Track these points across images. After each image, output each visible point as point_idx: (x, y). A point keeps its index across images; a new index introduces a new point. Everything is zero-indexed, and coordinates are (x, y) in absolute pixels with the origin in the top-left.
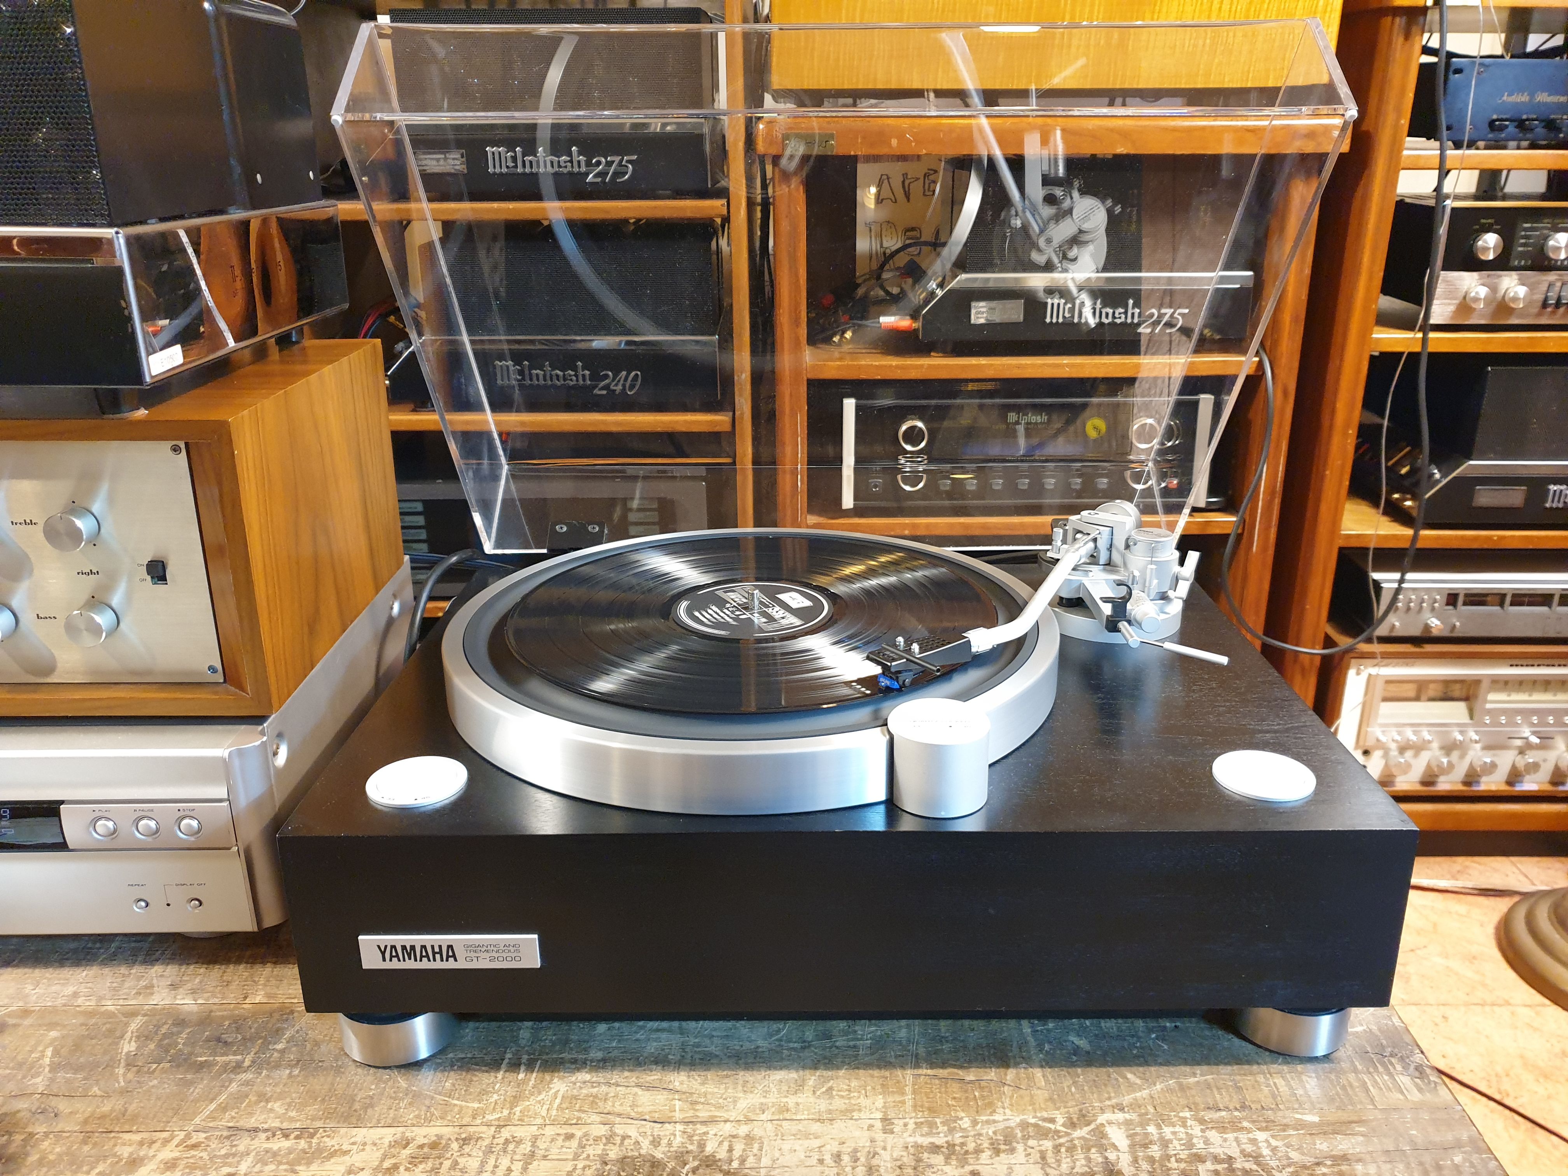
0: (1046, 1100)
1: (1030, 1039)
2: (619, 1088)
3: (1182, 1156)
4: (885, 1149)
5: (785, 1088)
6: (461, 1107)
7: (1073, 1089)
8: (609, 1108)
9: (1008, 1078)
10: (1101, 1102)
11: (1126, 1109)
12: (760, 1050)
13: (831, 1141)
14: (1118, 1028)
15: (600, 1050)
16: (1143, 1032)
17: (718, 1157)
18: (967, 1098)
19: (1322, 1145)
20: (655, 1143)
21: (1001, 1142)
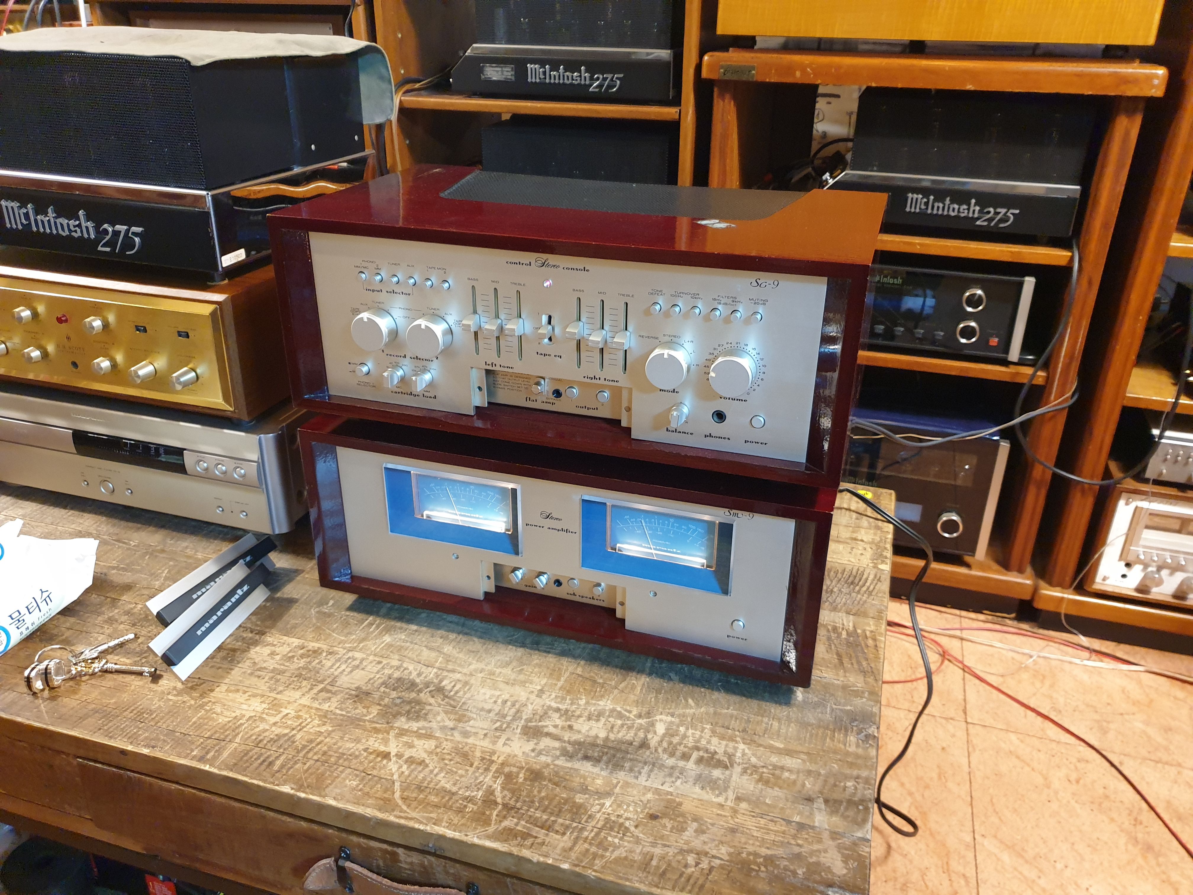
1: (649, 665)
3: (689, 746)
4: (532, 704)
5: (499, 663)
6: (336, 638)
8: (405, 654)
9: (621, 686)
10: (664, 709)
11: (675, 716)
13: (506, 694)
16: (715, 681)
17: (446, 688)
19: (774, 759)
20: (419, 675)
21: (595, 715)
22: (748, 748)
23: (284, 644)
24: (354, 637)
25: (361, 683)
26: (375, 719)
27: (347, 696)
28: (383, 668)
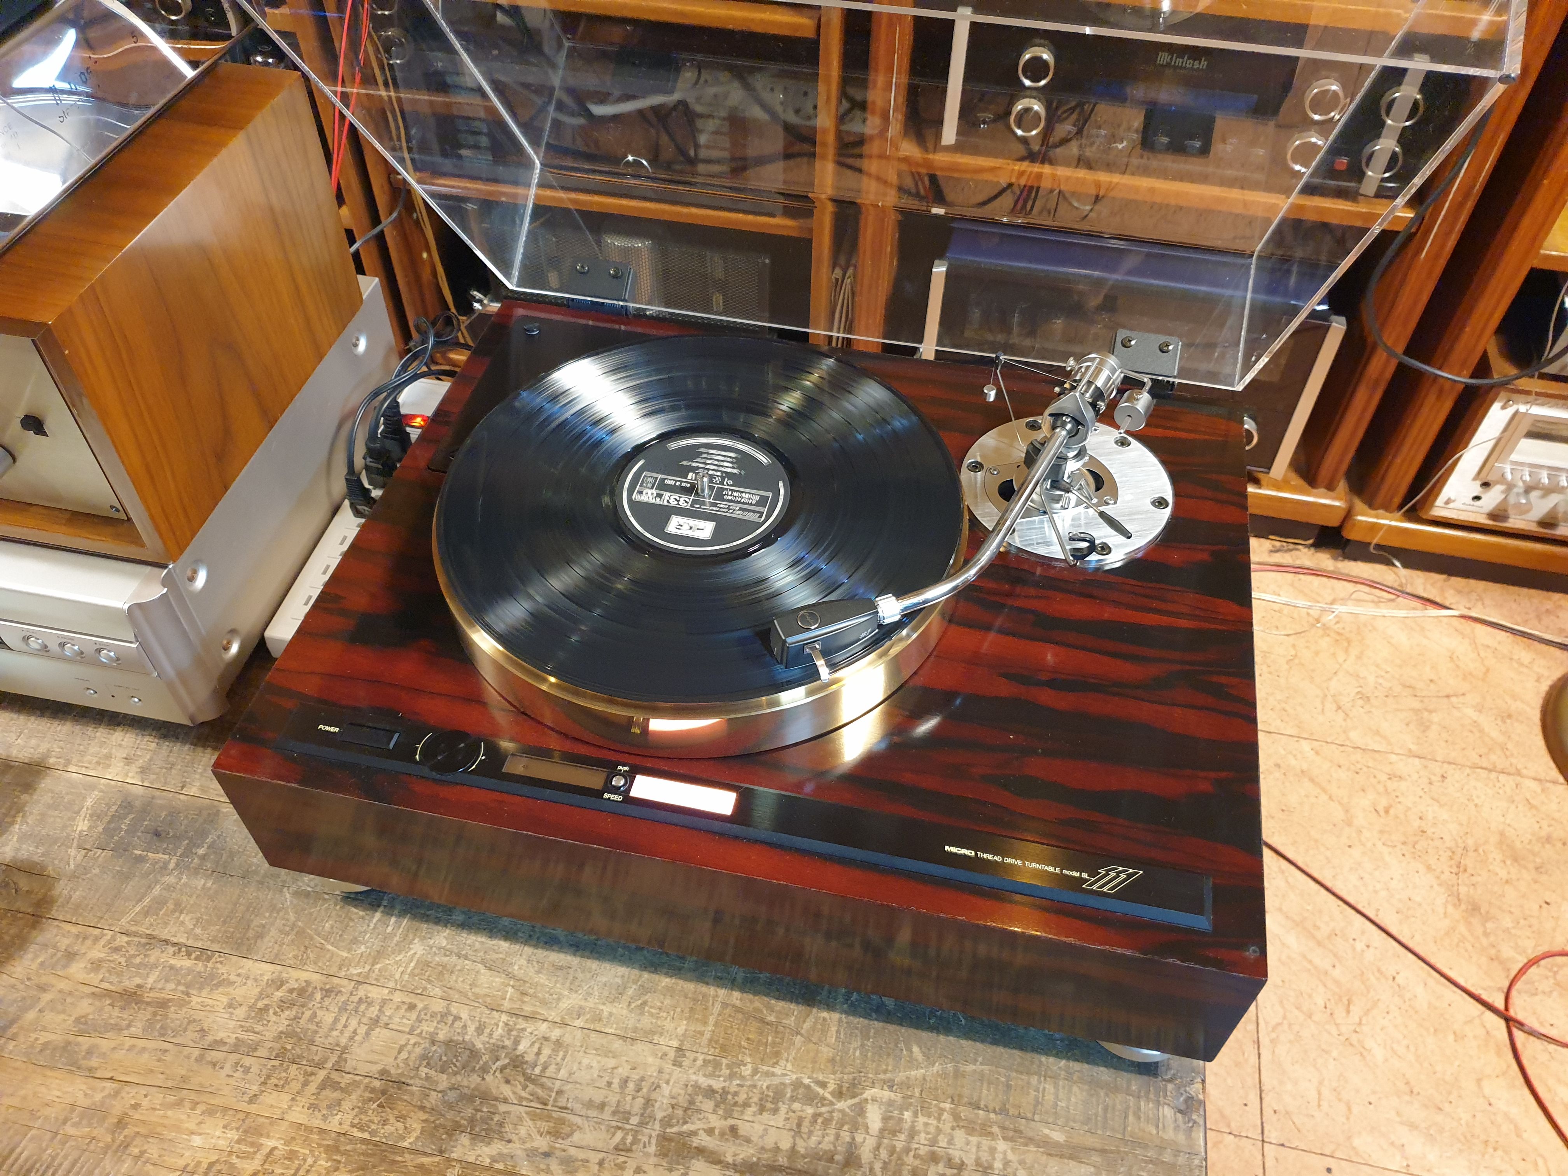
3: (921, 1152)
6: (333, 954)
9: (805, 1026)
10: (876, 1073)
11: (895, 1087)
15: (463, 912)
17: (525, 1059)
18: (760, 1041)
20: (480, 1030)
21: (770, 1099)
22: (1013, 1149)
23: (247, 978)
24: (363, 948)
25: (388, 1062)
26: (419, 1146)
27: (367, 1095)
28: (419, 1020)
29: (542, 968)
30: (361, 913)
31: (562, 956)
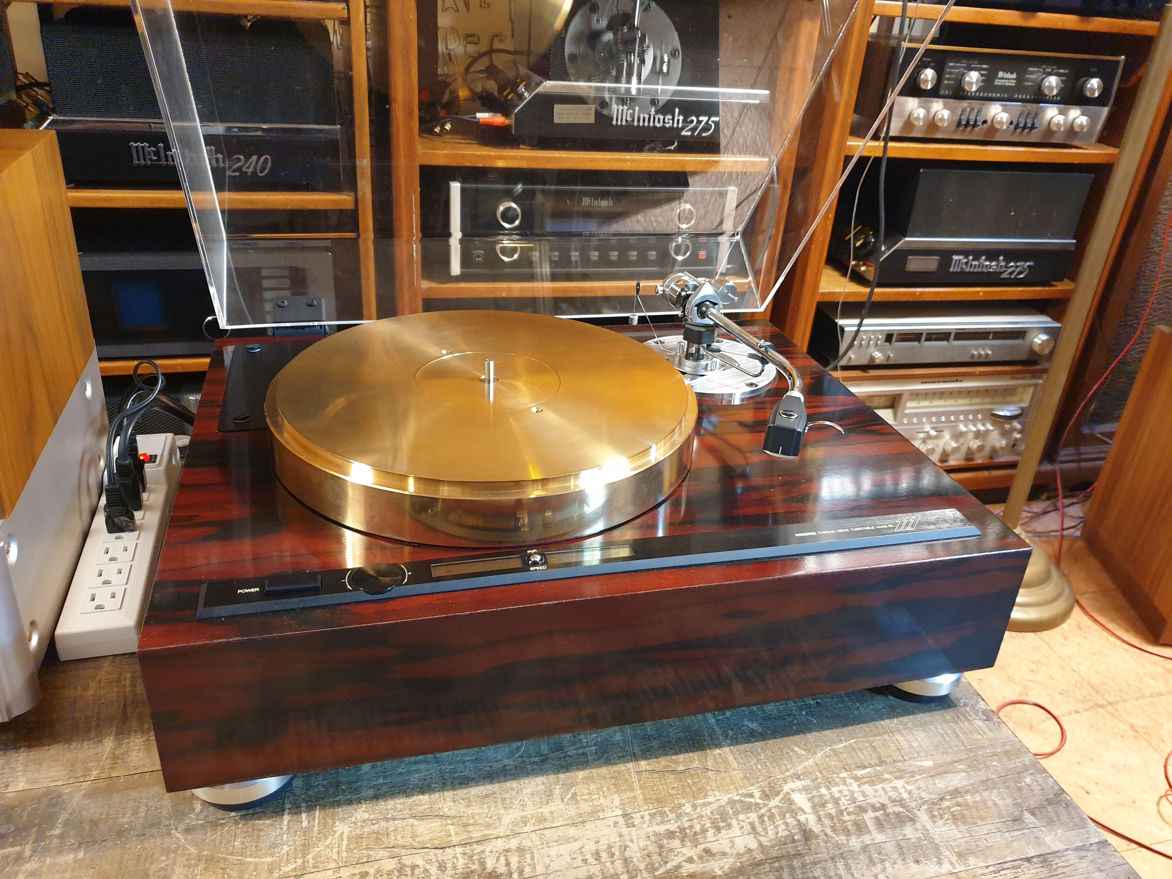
0: (742, 779)
1: (716, 728)
2: (396, 822)
3: (851, 810)
4: (632, 841)
5: (537, 799)
6: (255, 864)
7: (759, 767)
8: (393, 842)
9: (709, 764)
10: (782, 774)
11: (801, 777)
12: (507, 768)
13: (588, 842)
14: (778, 710)
15: (370, 787)
16: (796, 710)
17: (499, 872)
18: (683, 786)
19: (940, 784)
20: (442, 867)
21: (719, 820)
24: (286, 848)
29: (470, 801)
30: (267, 822)
31: (482, 788)
